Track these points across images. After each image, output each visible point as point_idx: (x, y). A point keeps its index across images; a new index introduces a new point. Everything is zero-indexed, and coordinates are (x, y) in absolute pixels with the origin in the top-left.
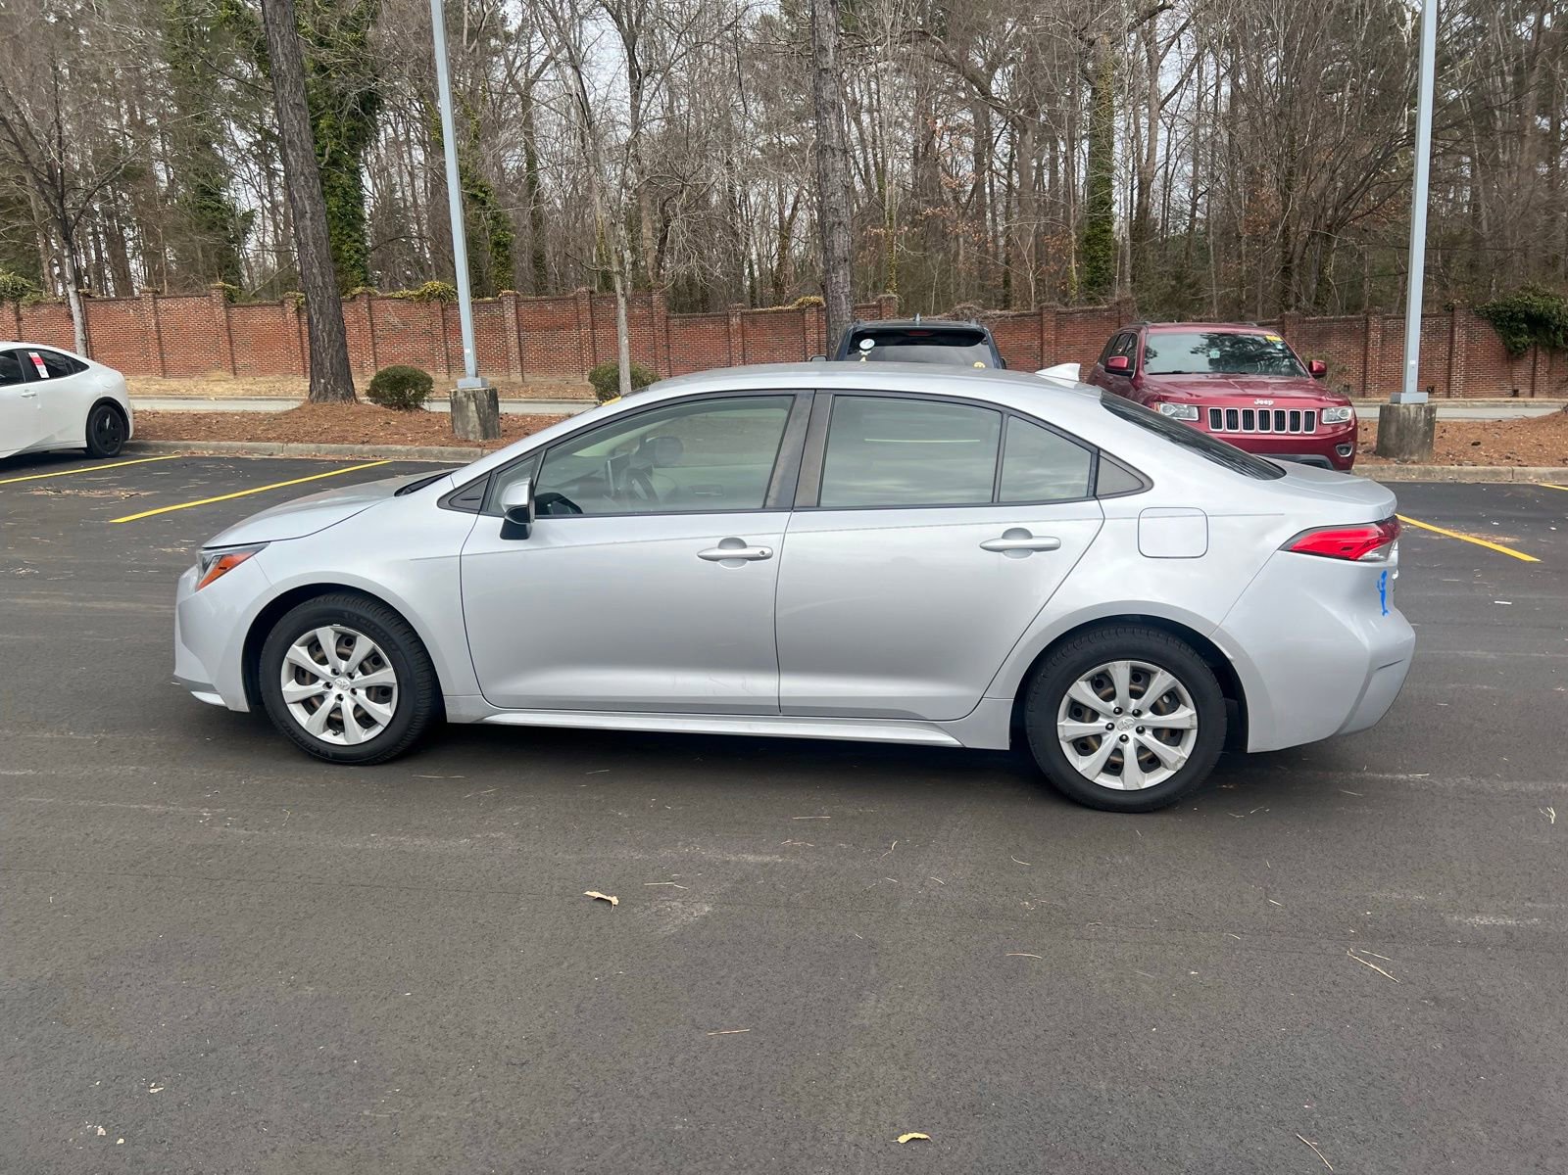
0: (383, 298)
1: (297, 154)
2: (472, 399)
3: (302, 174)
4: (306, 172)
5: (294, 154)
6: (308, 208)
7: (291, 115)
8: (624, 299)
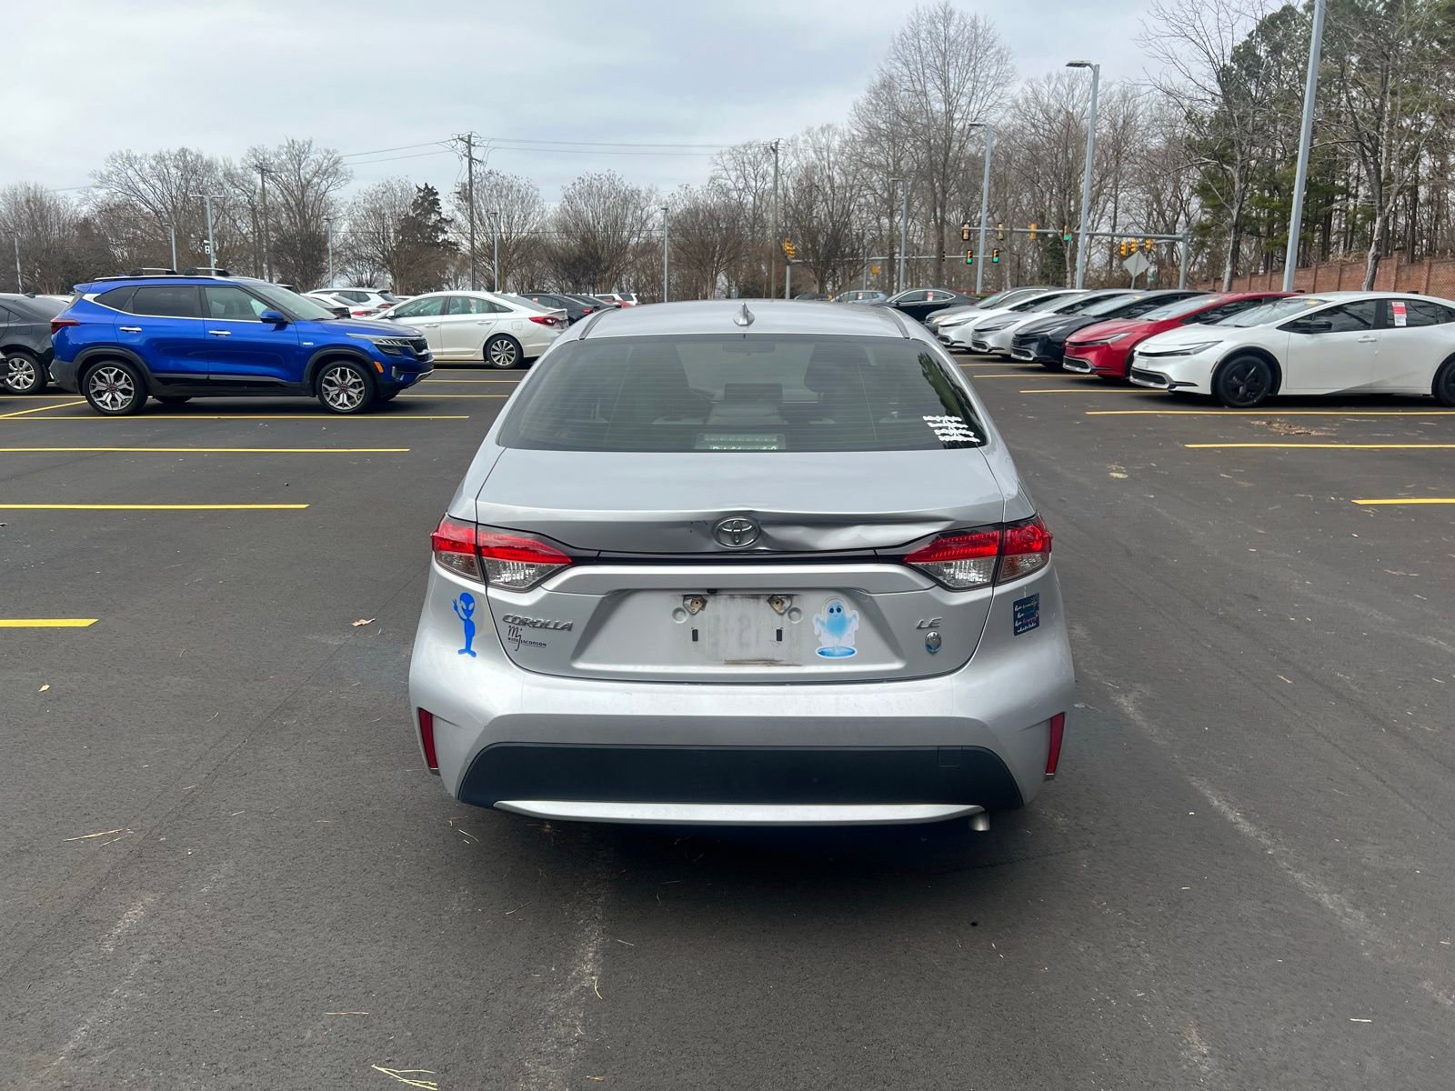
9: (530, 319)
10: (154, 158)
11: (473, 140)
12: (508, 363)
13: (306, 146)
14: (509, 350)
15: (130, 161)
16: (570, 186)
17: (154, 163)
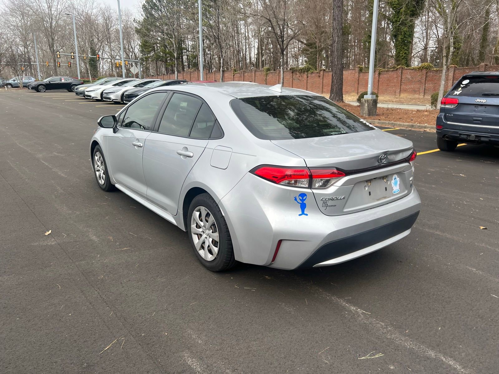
0: (407, 69)
1: (336, 23)
2: (367, 102)
3: (336, 29)
4: (338, 28)
5: (335, 22)
6: (336, 39)
7: (336, 10)
8: (446, 66)
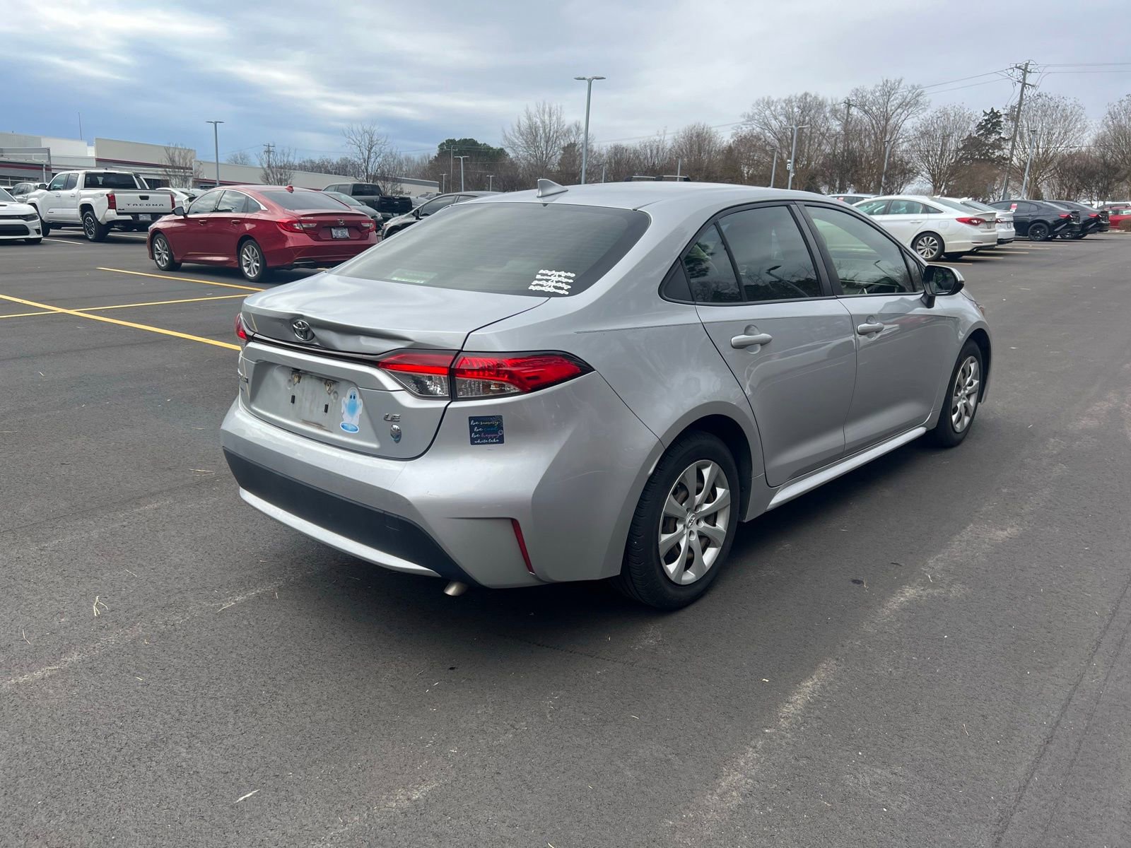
9: (957, 219)
10: (785, 101)
11: (1029, 68)
12: (930, 257)
13: (897, 84)
14: (933, 245)
15: (769, 104)
16: (1117, 104)
17: (784, 105)
